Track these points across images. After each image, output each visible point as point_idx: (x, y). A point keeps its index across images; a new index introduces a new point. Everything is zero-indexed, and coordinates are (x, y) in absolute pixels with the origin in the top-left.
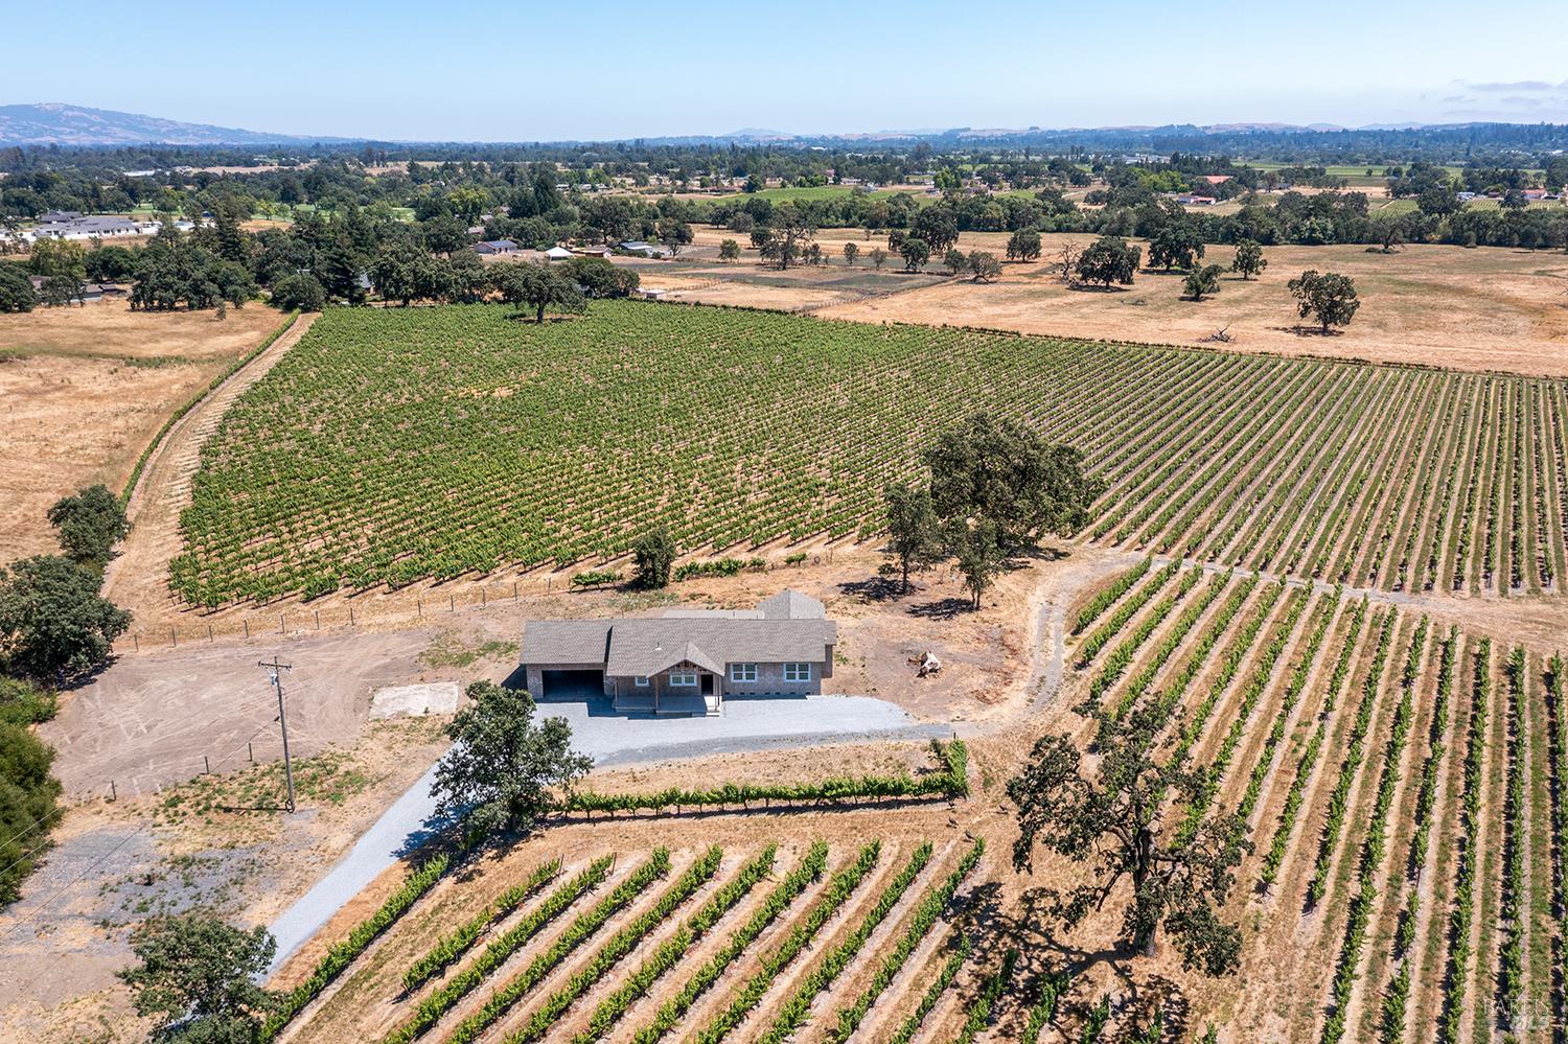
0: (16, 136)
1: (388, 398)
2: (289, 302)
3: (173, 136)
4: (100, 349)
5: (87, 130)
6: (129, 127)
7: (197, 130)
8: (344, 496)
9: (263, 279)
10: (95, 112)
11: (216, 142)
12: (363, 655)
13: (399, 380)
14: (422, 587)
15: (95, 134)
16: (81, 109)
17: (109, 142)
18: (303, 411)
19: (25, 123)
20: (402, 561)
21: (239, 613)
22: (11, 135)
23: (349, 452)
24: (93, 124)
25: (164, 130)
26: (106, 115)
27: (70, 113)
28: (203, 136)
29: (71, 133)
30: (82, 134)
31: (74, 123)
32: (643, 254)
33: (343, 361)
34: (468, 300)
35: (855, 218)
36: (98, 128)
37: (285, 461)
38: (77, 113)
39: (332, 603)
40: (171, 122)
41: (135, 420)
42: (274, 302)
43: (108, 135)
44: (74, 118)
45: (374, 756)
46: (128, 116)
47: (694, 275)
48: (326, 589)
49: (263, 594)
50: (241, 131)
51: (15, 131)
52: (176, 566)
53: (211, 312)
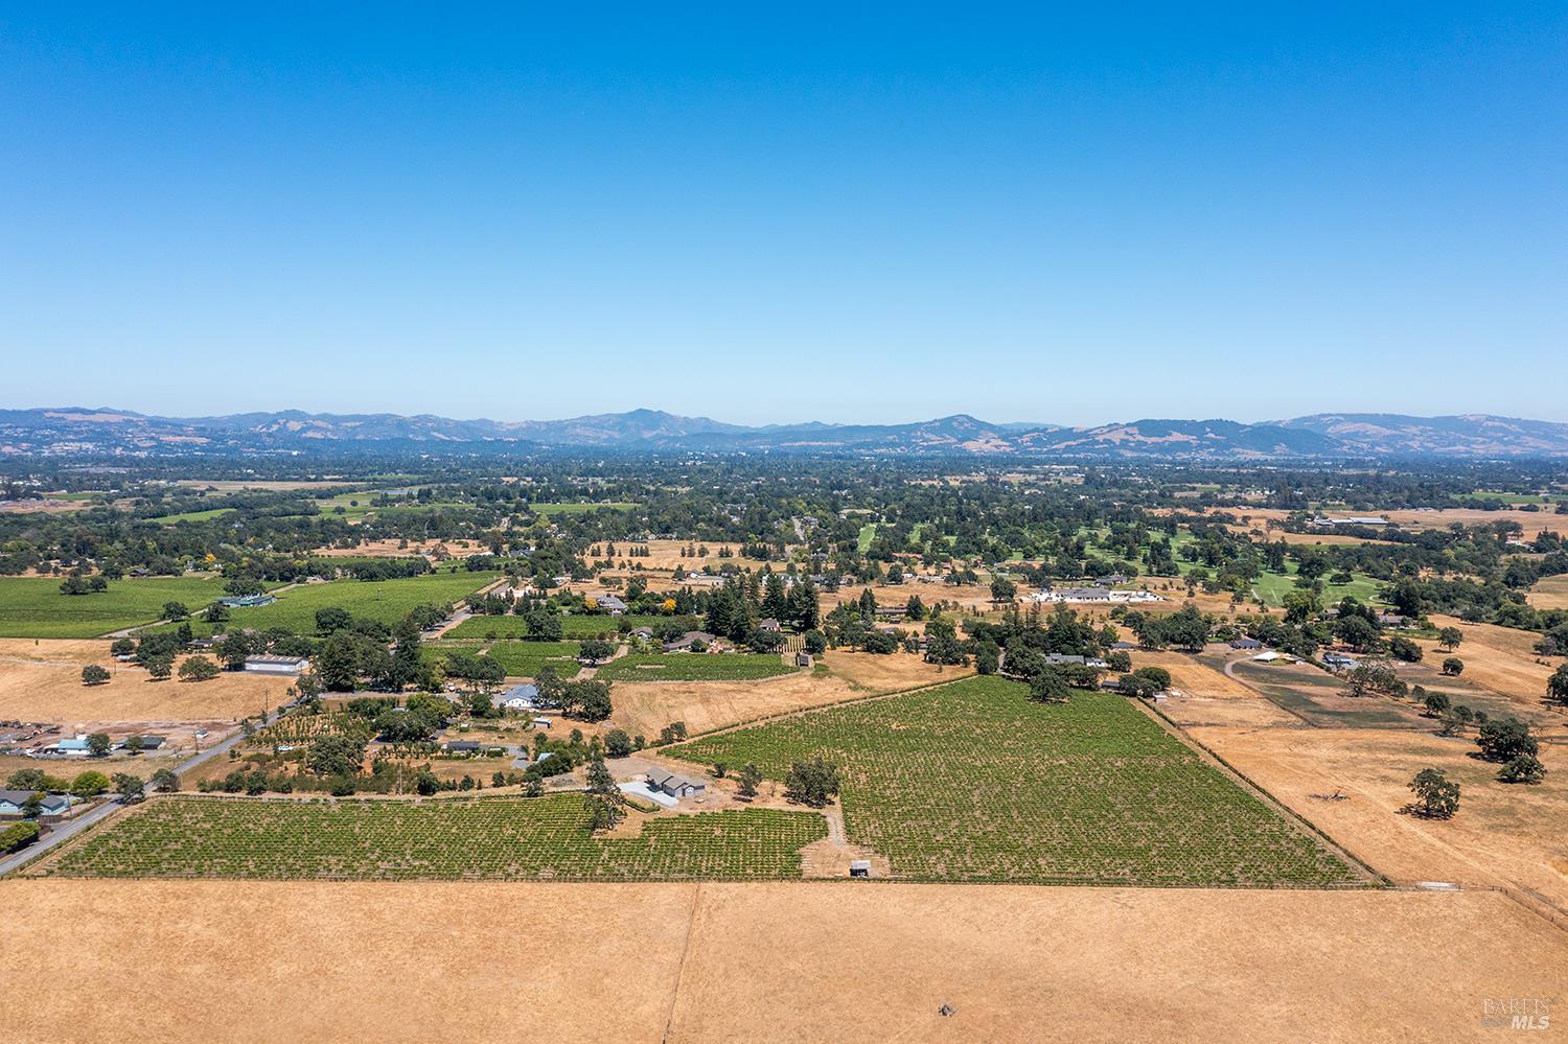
0: (1431, 445)
5: (1500, 440)
6: (1544, 436)
10: (1517, 421)
15: (1506, 444)
16: (1504, 420)
17: (1515, 451)
19: (1444, 433)
22: (1426, 444)
24: (1509, 434)
27: (1490, 424)
29: (1483, 443)
30: (1495, 443)
31: (1490, 433)
36: (1511, 438)
38: (1496, 424)
43: (1518, 444)
44: (1493, 428)
51: (1433, 441)
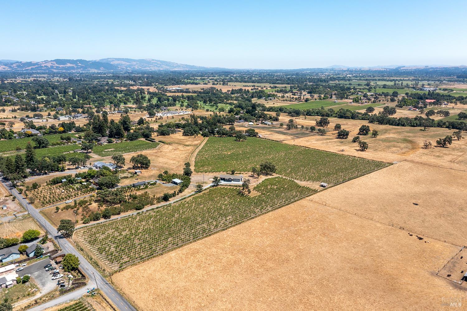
0: (140, 67)
1: (215, 153)
2: (204, 135)
3: (177, 67)
4: (180, 143)
5: (157, 66)
6: (167, 65)
7: (183, 66)
8: (209, 164)
9: (201, 130)
10: (159, 61)
11: (187, 70)
12: (209, 177)
13: (217, 151)
14: (214, 173)
16: (156, 60)
17: (161, 69)
18: (206, 154)
19: (142, 64)
20: (213, 171)
21: (200, 173)
23: (210, 160)
24: (158, 64)
25: (175, 66)
26: (161, 61)
28: (184, 67)
29: (153, 67)
30: (156, 67)
32: (266, 124)
33: (211, 147)
34: (230, 136)
35: (319, 114)
36: (159, 65)
37: (203, 160)
39: (207, 173)
40: (177, 64)
41: (187, 154)
42: (202, 135)
43: (161, 67)
44: (154, 63)
45: (209, 182)
46: (167, 62)
47: (272, 131)
48: (207, 172)
49: (202, 172)
50: (194, 66)
51: (140, 66)
52: (194, 169)
53: (193, 136)
